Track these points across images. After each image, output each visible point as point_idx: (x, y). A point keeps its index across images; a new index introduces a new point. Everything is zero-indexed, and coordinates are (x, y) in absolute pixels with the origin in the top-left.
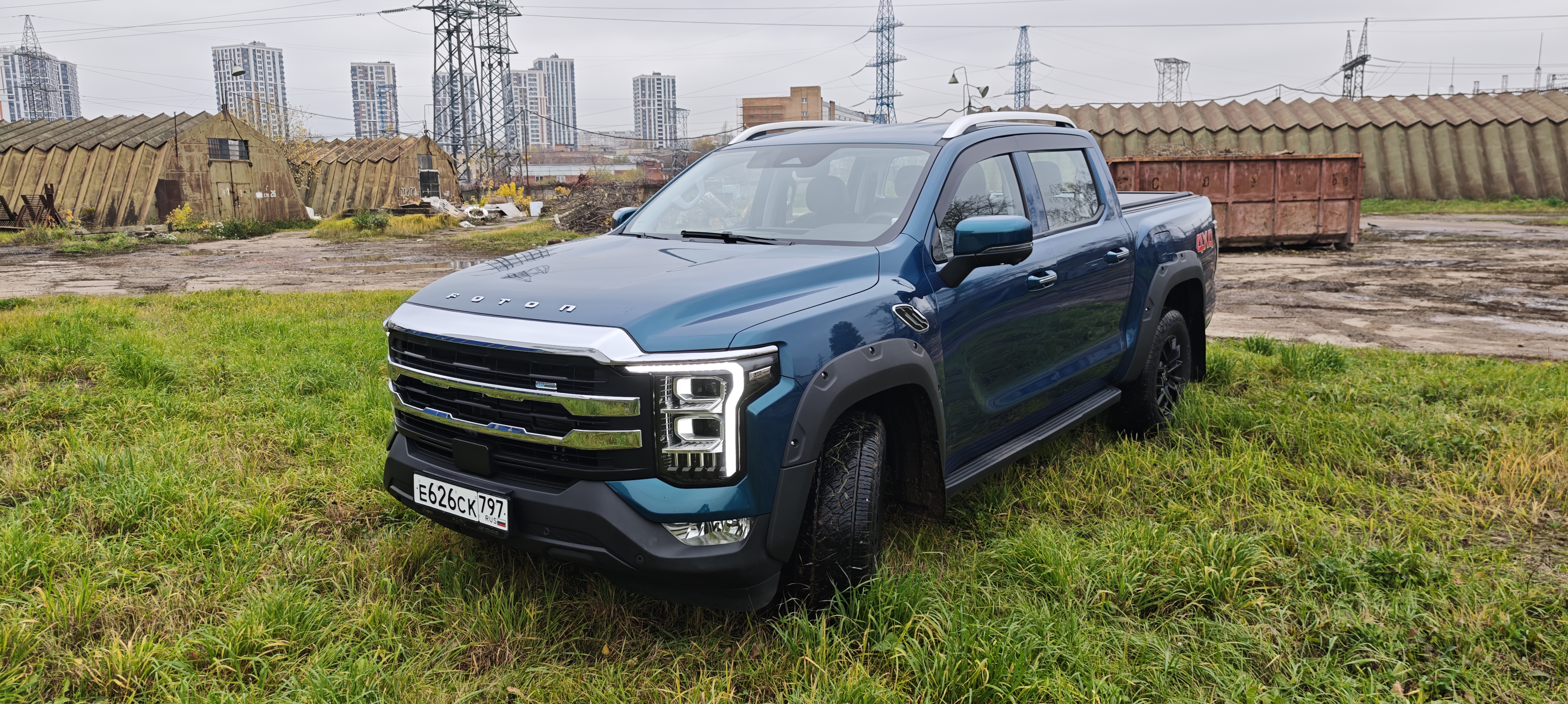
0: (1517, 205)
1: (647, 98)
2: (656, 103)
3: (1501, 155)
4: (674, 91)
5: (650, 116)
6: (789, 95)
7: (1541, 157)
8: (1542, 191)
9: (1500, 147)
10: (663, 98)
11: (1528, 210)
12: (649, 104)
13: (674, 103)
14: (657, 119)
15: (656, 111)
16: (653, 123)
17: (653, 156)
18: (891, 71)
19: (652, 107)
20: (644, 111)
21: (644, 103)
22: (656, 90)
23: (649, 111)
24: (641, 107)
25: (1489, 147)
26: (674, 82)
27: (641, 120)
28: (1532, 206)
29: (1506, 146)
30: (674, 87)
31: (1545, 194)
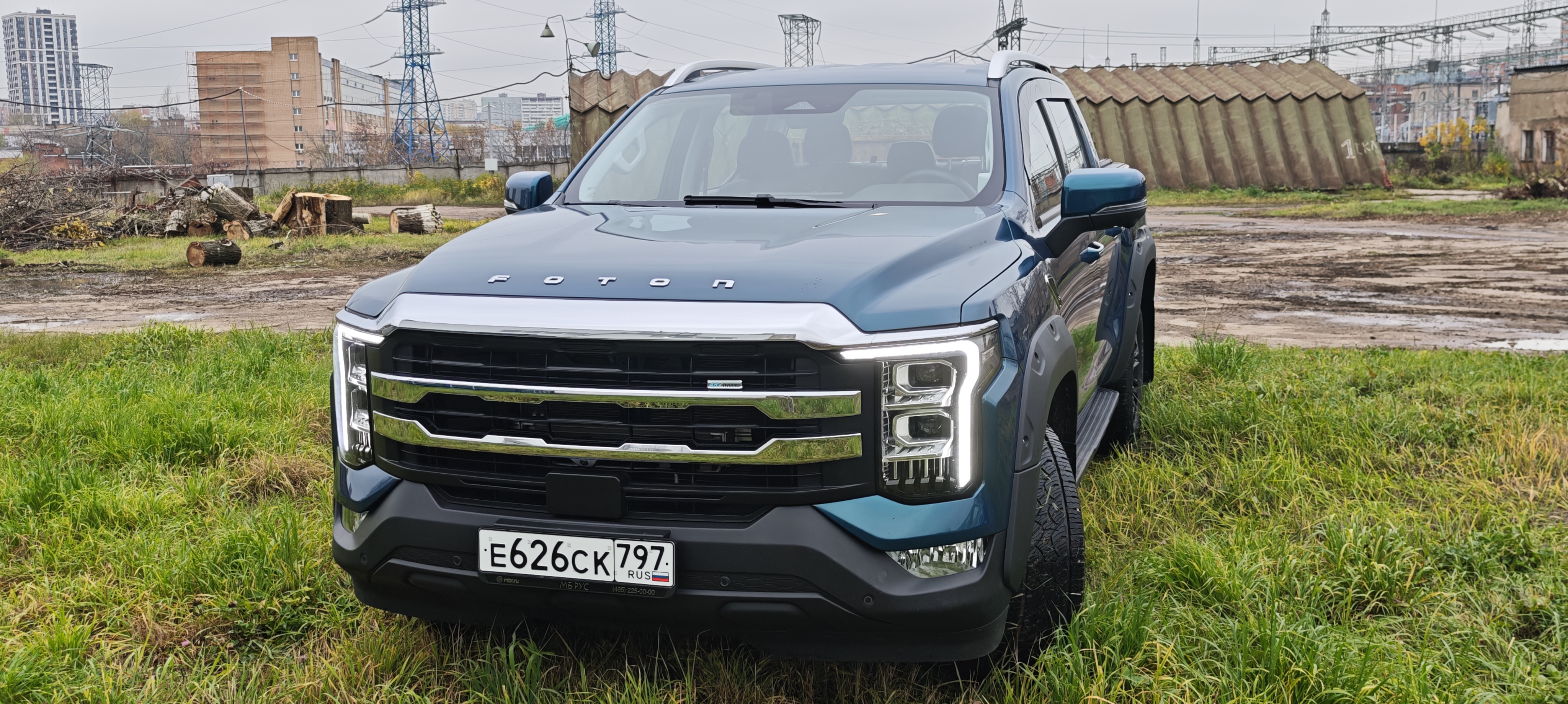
0: (1218, 196)
1: (29, 48)
2: (45, 56)
3: (1197, 137)
4: (74, 39)
5: (34, 76)
6: (270, 49)
7: (1237, 140)
8: (1241, 179)
9: (1195, 128)
10: (56, 49)
11: (1228, 201)
12: (33, 57)
13: (76, 57)
14: (47, 81)
15: (46, 69)
16: (40, 86)
17: (48, 137)
18: (423, 19)
19: (38, 61)
20: (24, 68)
21: (23, 56)
22: (44, 36)
23: (34, 68)
24: (18, 62)
25: (1183, 129)
26: (73, 24)
27: (19, 82)
28: (1233, 197)
29: (1200, 126)
30: (74, 32)
31: (1243, 183)
